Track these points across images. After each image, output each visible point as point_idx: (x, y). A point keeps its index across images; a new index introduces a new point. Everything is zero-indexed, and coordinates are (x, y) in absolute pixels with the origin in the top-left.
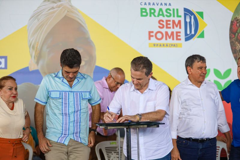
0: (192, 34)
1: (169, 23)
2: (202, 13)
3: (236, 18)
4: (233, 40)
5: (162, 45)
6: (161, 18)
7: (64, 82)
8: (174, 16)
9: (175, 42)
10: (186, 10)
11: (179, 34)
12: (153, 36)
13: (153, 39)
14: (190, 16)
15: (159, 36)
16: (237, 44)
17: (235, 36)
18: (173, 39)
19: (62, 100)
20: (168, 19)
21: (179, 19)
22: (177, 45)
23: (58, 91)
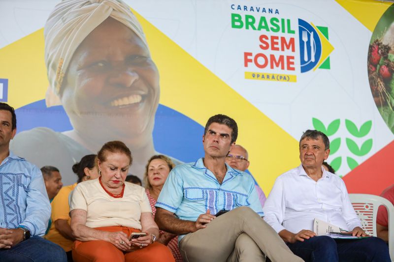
0: (311, 62)
1: (275, 41)
2: (327, 28)
3: (377, 40)
4: (373, 75)
5: (266, 77)
6: (263, 32)
7: (208, 175)
8: (283, 31)
9: (286, 72)
10: (301, 22)
11: (291, 60)
12: (250, 61)
13: (252, 65)
14: (308, 32)
15: (261, 61)
16: (379, 82)
17: (376, 69)
19: (206, 202)
20: (275, 34)
21: (292, 36)
22: (288, 77)
23: (199, 188)
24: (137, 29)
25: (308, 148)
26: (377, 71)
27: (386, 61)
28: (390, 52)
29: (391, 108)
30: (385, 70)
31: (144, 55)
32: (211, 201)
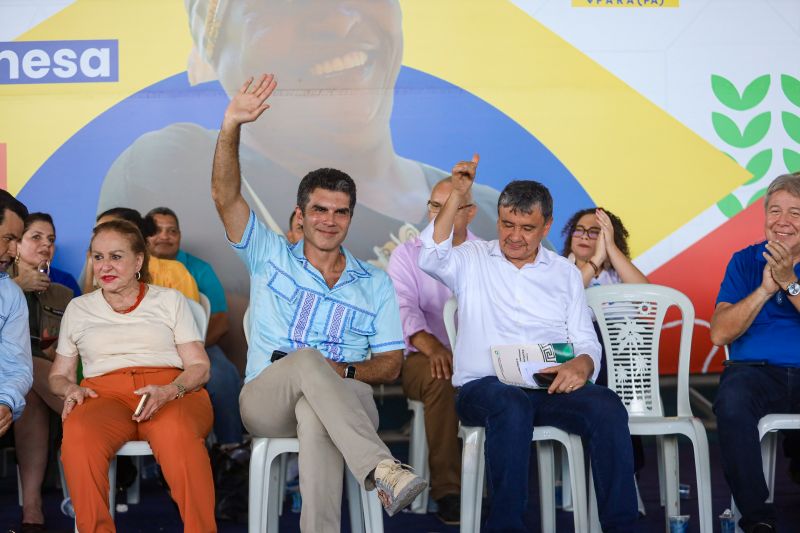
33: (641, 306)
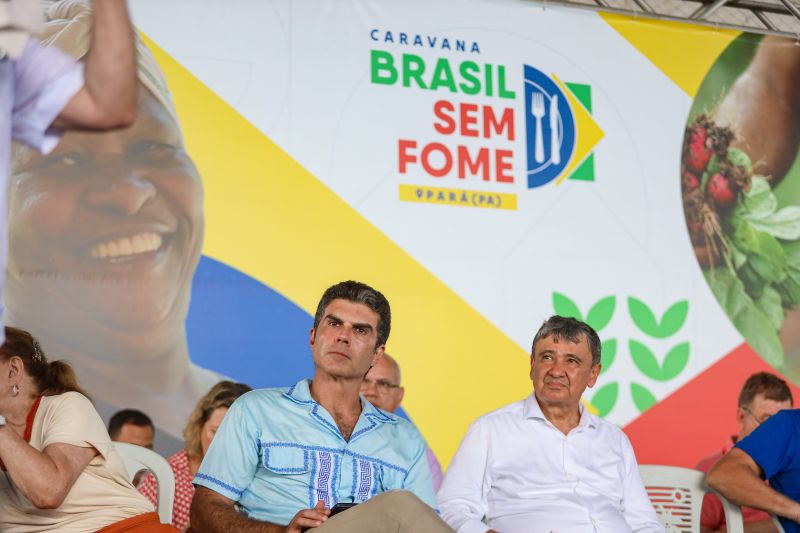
0: (552, 165)
1: (470, 114)
2: (587, 89)
3: (703, 117)
4: (694, 196)
5: (446, 196)
6: (443, 93)
7: (320, 418)
8: (489, 92)
9: (493, 187)
10: (530, 73)
11: (506, 160)
12: (413, 159)
13: (415, 169)
14: (545, 97)
15: (437, 160)
16: (706, 212)
17: (700, 181)
18: (486, 177)
19: (312, 479)
20: (469, 99)
21: (508, 103)
22: (499, 198)
23: (297, 446)
24: (154, 81)
25: (554, 359)
26: (703, 187)
27: (723, 165)
28: (732, 143)
29: (733, 272)
30: (721, 184)
31: (170, 141)
32: (324, 477)
33: (674, 493)
